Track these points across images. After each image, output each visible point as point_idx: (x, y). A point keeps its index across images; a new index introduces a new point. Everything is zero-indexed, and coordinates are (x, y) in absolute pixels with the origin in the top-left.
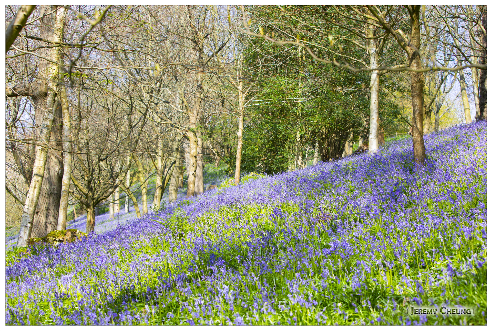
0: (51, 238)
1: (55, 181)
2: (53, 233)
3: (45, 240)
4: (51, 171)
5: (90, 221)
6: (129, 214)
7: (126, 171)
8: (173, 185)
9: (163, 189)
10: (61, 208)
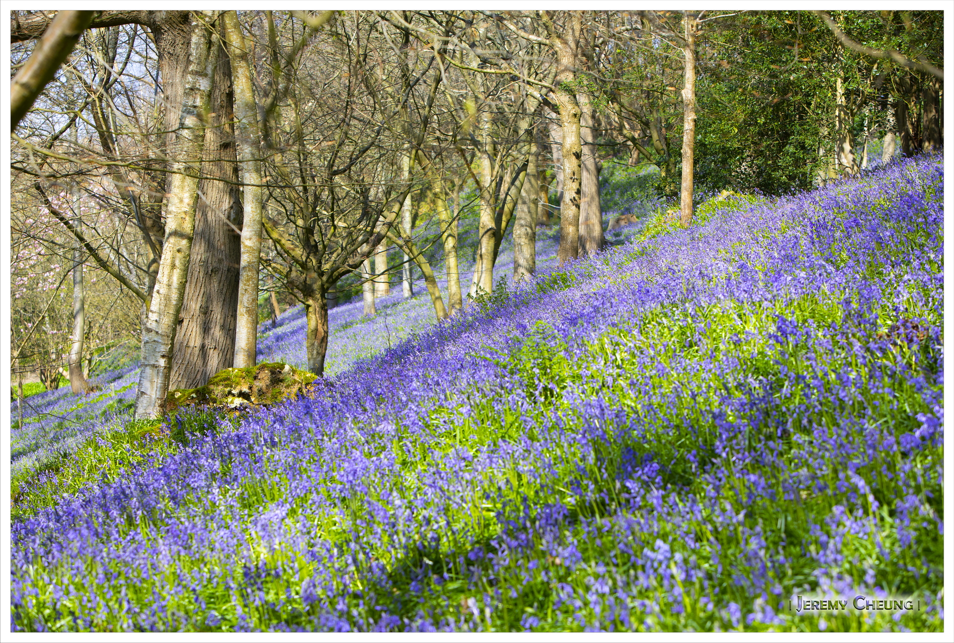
0: (220, 387)
1: (220, 239)
2: (224, 375)
3: (203, 396)
4: (209, 214)
5: (316, 330)
6: (414, 300)
7: (401, 199)
8: (523, 222)
9: (498, 235)
10: (241, 310)
